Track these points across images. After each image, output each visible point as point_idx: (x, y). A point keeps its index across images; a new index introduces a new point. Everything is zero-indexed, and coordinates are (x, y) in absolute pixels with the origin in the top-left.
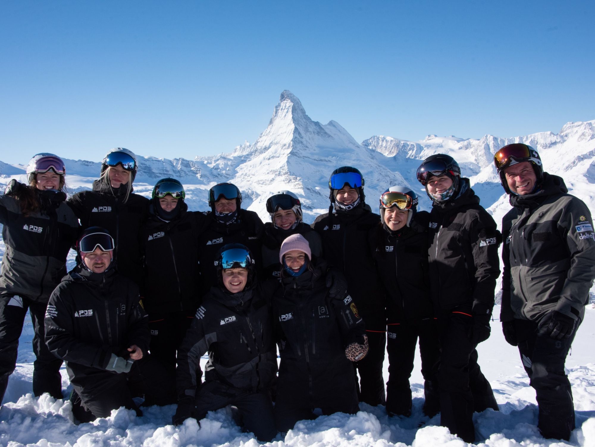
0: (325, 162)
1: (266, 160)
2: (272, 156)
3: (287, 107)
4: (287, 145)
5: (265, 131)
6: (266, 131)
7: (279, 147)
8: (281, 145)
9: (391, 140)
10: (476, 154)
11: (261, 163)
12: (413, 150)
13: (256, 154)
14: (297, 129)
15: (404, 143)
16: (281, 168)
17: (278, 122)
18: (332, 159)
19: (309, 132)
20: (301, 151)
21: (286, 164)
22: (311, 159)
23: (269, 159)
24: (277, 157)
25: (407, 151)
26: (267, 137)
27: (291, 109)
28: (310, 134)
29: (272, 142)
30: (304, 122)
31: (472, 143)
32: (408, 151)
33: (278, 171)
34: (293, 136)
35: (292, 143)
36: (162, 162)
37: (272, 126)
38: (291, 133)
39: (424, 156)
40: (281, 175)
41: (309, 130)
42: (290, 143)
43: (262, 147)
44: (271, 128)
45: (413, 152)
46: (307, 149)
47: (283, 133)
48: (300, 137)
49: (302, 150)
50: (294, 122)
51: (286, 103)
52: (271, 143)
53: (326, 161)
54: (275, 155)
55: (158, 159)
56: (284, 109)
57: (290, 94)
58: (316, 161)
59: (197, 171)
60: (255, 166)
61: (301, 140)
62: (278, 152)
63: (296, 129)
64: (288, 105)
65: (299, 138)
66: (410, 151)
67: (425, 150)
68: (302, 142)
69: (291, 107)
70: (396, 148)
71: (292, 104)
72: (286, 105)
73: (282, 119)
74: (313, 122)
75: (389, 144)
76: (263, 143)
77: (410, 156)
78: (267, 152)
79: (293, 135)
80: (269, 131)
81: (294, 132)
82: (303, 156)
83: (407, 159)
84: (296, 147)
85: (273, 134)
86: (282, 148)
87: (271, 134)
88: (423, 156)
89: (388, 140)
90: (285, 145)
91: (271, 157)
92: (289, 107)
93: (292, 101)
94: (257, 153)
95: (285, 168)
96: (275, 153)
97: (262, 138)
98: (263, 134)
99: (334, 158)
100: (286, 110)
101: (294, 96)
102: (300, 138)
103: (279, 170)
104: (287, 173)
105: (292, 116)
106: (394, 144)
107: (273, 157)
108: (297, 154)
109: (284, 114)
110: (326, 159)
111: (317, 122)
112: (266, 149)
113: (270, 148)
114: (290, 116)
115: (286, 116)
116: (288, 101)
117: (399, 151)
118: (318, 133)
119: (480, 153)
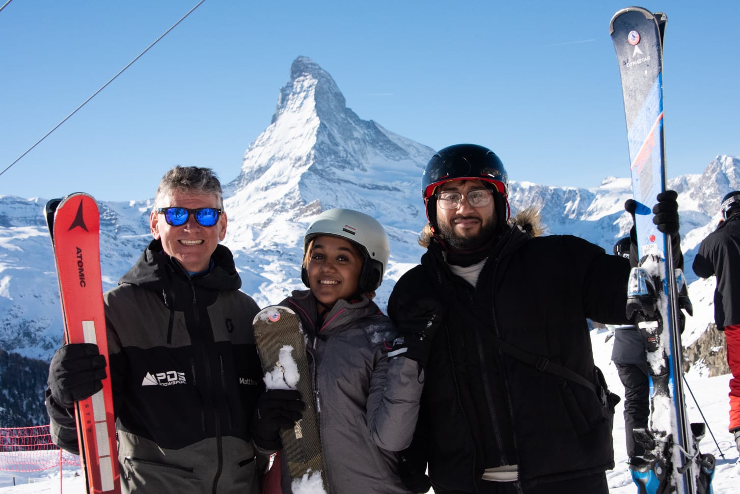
0: (386, 192)
1: (261, 191)
2: (272, 182)
3: (304, 88)
4: (305, 158)
5: (260, 137)
6: (263, 136)
7: (287, 162)
8: (291, 159)
9: (530, 187)
10: (701, 194)
11: (249, 197)
12: (574, 201)
13: (241, 184)
14: (326, 127)
15: (554, 189)
16: (286, 195)
17: (286, 117)
18: (401, 186)
19: (354, 139)
20: (334, 170)
21: (297, 187)
22: (356, 184)
23: (267, 188)
24: (283, 183)
25: (563, 202)
26: (263, 148)
27: (314, 90)
28: (356, 144)
29: (274, 156)
30: (342, 118)
31: (690, 179)
32: (565, 203)
33: (279, 204)
34: (317, 139)
35: (313, 152)
36: (33, 206)
37: (275, 126)
38: (311, 135)
39: (597, 210)
40: (287, 211)
41: (353, 135)
42: (310, 154)
43: (253, 167)
44: (271, 131)
45: (573, 205)
46: (346, 165)
47: (296, 138)
48: (331, 142)
49: (335, 167)
50: (318, 115)
51: (303, 81)
52: (273, 159)
53: (389, 190)
54: (278, 180)
55: (25, 199)
56: (299, 93)
57: (311, 64)
58: (366, 189)
59: (111, 219)
60: (236, 204)
61: (334, 148)
62: (285, 174)
63: (323, 127)
64: (306, 84)
65: (328, 145)
66: (568, 202)
67: (597, 199)
68: (336, 153)
69: (314, 87)
70: (541, 199)
71: (316, 82)
72: (302, 85)
73: (295, 111)
74: (363, 122)
75: (527, 193)
76: (254, 159)
77: (568, 212)
78: (263, 177)
79: (315, 138)
80: (268, 137)
81: (318, 132)
82: (338, 179)
83: (563, 218)
84: (322, 161)
85: (276, 141)
86: (293, 166)
87: (272, 141)
88: (595, 210)
89: (524, 187)
90: (300, 159)
91: (270, 184)
92: (310, 86)
93: (314, 77)
94: (244, 182)
95: (294, 194)
96: (278, 176)
97: (254, 150)
98: (257, 142)
99: (405, 184)
100: (303, 95)
101: (320, 68)
102: (331, 144)
103: (282, 201)
104: (298, 203)
105: (314, 103)
106: (537, 192)
107: (275, 184)
108: (324, 174)
109: (298, 103)
110: (390, 185)
111: (371, 121)
112: (261, 170)
113: (270, 167)
114: (311, 103)
115: (303, 106)
116: (308, 77)
117: (547, 205)
118: (374, 143)
119: (708, 192)
